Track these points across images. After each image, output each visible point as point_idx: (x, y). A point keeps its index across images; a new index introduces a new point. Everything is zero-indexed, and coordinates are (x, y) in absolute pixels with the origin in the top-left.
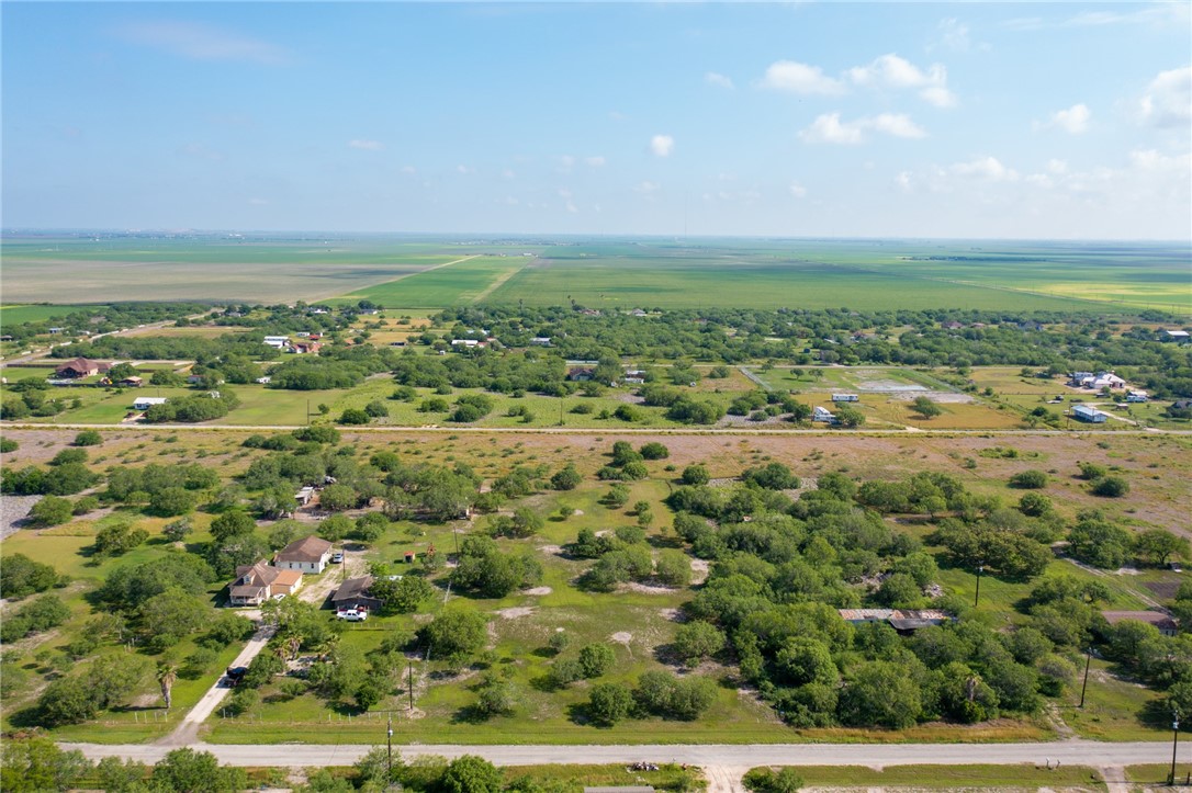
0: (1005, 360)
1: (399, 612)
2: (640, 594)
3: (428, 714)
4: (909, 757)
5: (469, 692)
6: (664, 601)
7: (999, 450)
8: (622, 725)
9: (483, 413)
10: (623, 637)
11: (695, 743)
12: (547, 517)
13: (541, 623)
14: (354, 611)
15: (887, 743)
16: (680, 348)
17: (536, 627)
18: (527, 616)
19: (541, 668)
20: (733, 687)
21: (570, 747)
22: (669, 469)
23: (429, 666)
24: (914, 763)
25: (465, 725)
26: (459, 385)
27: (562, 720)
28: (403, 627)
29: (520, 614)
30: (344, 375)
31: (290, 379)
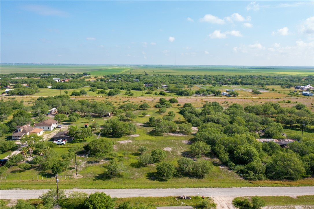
0: (274, 84)
1: (79, 142)
2: (173, 136)
3: (83, 177)
4: (306, 192)
5: (104, 168)
6: (182, 138)
7: (284, 101)
8: (171, 180)
9: (117, 94)
10: (169, 149)
11: (206, 187)
12: (138, 116)
13: (135, 145)
14: (60, 141)
15: (293, 186)
16: (177, 81)
17: (133, 146)
18: (130, 143)
19: (135, 160)
20: (217, 166)
21: (148, 189)
22: (178, 105)
23: (88, 159)
24: (310, 195)
25: (100, 181)
26: (110, 88)
27: (144, 179)
28: (80, 146)
29: (127, 142)
30: (75, 85)
31: (58, 86)
